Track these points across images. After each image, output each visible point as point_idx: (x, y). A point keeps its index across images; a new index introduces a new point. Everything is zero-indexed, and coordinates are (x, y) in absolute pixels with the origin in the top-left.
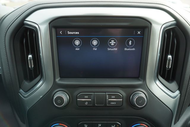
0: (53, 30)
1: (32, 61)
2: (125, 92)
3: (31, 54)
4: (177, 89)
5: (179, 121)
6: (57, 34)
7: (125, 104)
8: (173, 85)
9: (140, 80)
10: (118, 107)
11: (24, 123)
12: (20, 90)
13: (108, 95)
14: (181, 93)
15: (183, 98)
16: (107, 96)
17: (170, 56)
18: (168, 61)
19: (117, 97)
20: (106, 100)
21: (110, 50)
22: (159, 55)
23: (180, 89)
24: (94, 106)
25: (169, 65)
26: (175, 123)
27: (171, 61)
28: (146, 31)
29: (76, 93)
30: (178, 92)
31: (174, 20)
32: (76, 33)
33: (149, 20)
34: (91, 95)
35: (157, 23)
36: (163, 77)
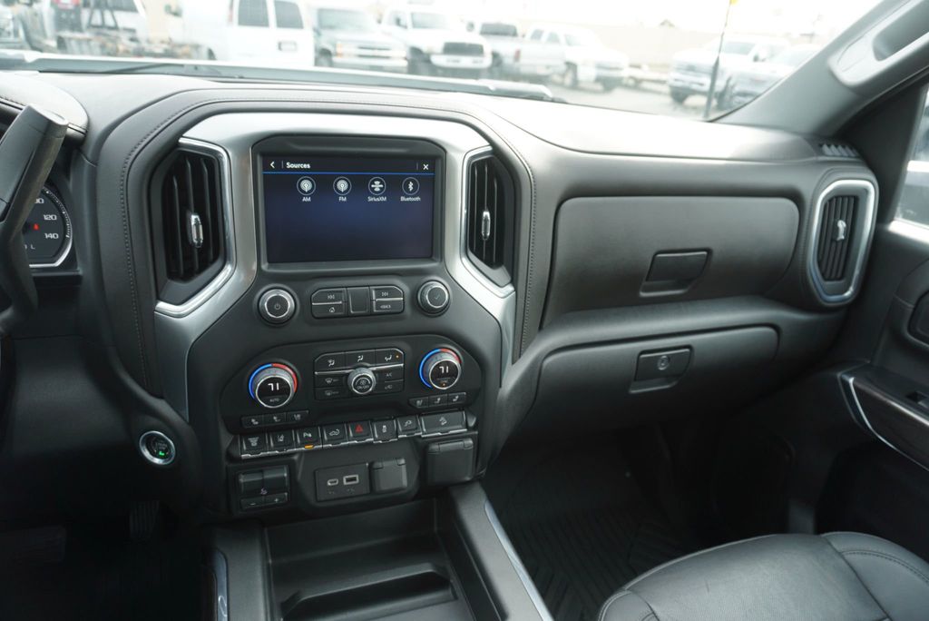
0: (259, 159)
1: (201, 227)
2: (408, 283)
3: (197, 212)
4: (509, 281)
5: (522, 357)
6: (266, 167)
7: (408, 310)
8: (500, 274)
9: (434, 261)
10: (395, 314)
11: (161, 397)
12: (156, 303)
13: (376, 290)
14: (516, 290)
15: (521, 300)
16: (374, 292)
17: (486, 214)
18: (483, 223)
19: (393, 293)
20: (372, 300)
21: (373, 202)
22: (464, 211)
23: (513, 282)
24: (348, 316)
25: (487, 232)
26: (513, 362)
27: (489, 223)
28: (439, 163)
29: (308, 291)
30: (510, 288)
31: (487, 143)
32: (305, 166)
33: (439, 143)
34: (341, 292)
35: (457, 150)
36: (479, 257)
